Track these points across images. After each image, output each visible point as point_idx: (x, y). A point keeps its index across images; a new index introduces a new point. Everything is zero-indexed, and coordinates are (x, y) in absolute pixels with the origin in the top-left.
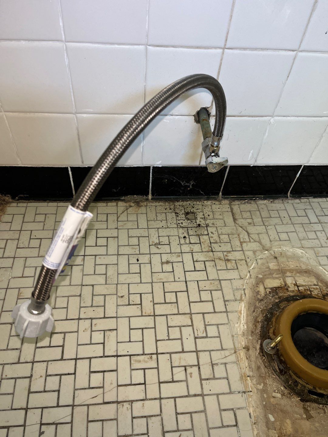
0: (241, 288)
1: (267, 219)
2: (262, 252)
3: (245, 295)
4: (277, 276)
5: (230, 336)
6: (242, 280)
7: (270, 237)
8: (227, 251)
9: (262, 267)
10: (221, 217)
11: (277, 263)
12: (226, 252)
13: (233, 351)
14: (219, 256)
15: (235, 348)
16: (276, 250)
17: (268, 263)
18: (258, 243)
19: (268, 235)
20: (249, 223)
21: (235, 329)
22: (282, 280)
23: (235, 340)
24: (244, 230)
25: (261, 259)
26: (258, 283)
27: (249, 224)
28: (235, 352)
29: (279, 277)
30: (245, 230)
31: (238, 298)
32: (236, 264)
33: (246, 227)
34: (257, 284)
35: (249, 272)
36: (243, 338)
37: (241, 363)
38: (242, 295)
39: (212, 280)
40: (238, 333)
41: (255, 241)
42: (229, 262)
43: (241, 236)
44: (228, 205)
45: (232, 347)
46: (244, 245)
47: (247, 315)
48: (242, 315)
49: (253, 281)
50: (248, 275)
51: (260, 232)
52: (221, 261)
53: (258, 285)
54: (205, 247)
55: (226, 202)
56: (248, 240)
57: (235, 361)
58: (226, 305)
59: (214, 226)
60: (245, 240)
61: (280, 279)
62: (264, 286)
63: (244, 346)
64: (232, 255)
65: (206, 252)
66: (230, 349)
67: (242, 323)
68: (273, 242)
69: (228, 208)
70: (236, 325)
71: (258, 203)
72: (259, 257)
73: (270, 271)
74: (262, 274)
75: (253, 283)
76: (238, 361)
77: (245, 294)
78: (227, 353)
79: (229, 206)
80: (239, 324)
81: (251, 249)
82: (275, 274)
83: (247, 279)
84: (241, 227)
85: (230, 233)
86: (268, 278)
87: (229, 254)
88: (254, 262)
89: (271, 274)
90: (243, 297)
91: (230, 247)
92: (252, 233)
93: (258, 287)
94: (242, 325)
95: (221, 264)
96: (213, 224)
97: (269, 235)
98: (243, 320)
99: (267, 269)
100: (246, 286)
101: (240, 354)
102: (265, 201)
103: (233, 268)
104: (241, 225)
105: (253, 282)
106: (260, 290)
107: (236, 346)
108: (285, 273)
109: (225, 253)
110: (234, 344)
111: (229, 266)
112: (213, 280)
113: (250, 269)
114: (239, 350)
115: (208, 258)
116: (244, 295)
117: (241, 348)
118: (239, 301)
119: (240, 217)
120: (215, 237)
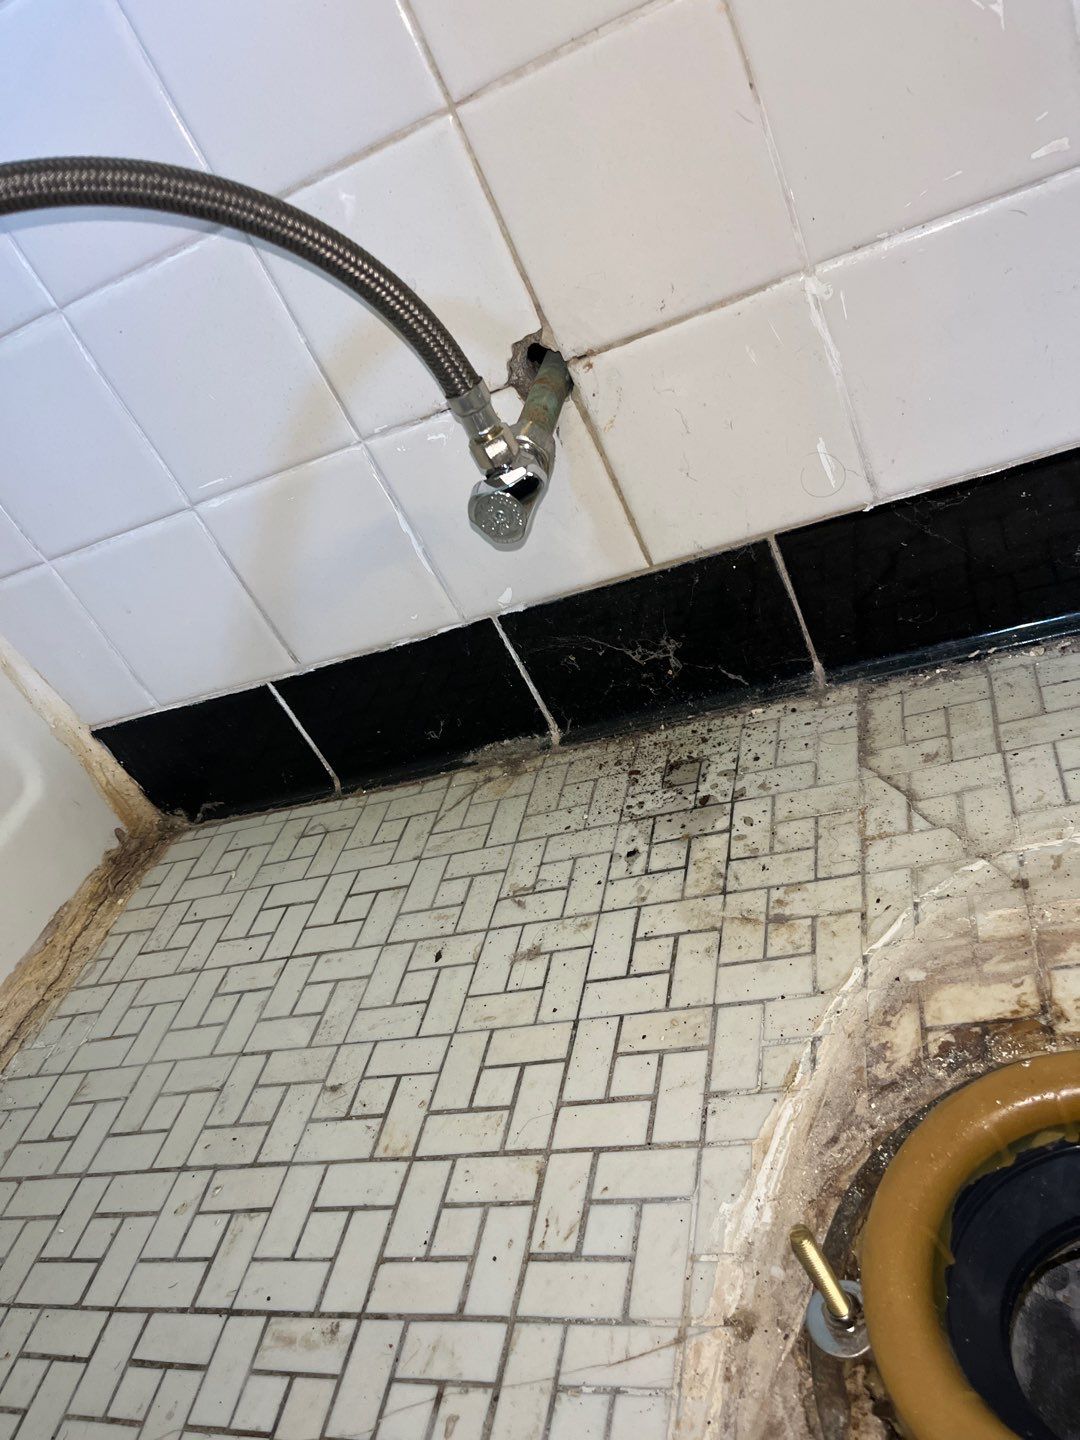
0: (803, 1032)
1: (1024, 723)
2: (956, 869)
3: (813, 1069)
4: (1006, 967)
5: (680, 1258)
6: (820, 999)
7: (1018, 798)
8: (787, 885)
9: (940, 933)
10: (807, 755)
11: (1021, 909)
12: (782, 890)
13: (673, 1334)
14: (746, 906)
15: (686, 1317)
16: (1035, 847)
17: (971, 910)
18: (945, 834)
19: (1010, 788)
20: (928, 755)
21: (716, 1225)
22: (1029, 986)
23: (696, 1279)
24: (898, 788)
25: (939, 898)
26: (892, 1008)
27: (929, 758)
28: (680, 1340)
29: (1018, 974)
30: (904, 786)
31: (775, 1080)
32: (813, 934)
33: (909, 775)
34: (888, 1014)
35: (865, 960)
36: (739, 1272)
37: (689, 1400)
38: (796, 1066)
39: (684, 1009)
40: (721, 1244)
41: (934, 825)
42: (783, 930)
43: (873, 815)
44: (854, 702)
45: (674, 1310)
46: (877, 850)
47: (794, 1157)
48: (769, 1158)
49: (873, 999)
50: (858, 972)
51: (973, 783)
52: (749, 927)
53: (889, 1018)
54: (700, 879)
55: (850, 691)
56: (902, 825)
57: (666, 1384)
58: (709, 1112)
59: (765, 793)
60: (886, 828)
61: (1018, 981)
62: (921, 1018)
63: (732, 1311)
64: (805, 895)
65: (696, 897)
66: (658, 1323)
67: (755, 1194)
68: (1023, 817)
69: (847, 716)
70: (725, 1207)
71: (993, 668)
72: (936, 891)
73: (976, 946)
74: (928, 964)
75: (871, 1008)
76: (680, 1385)
77: (814, 1061)
78: (640, 1339)
79: (854, 707)
80: (740, 1199)
81: (902, 862)
82: (995, 959)
83: (845, 996)
84: (888, 779)
85: (824, 811)
86: (953, 981)
87: (796, 896)
88: (904, 916)
89: (975, 960)
90: (799, 1075)
91: (807, 863)
92: (930, 793)
93: (888, 1024)
94: (750, 1210)
95: (745, 941)
96: (763, 786)
97: (1015, 789)
98: (766, 1184)
99: (963, 941)
100: (830, 1023)
101: (698, 1352)
102: (1032, 654)
103: (791, 953)
104: (886, 772)
105: (868, 1004)
106: (897, 1041)
107: (694, 1312)
108: (1058, 949)
109: (776, 895)
110: (687, 1296)
111: (779, 942)
112: (688, 1007)
113: (874, 947)
114: (702, 1330)
115: (696, 922)
116: (809, 1065)
117: (712, 1323)
118: (775, 1096)
119: (896, 739)
120: (757, 836)
